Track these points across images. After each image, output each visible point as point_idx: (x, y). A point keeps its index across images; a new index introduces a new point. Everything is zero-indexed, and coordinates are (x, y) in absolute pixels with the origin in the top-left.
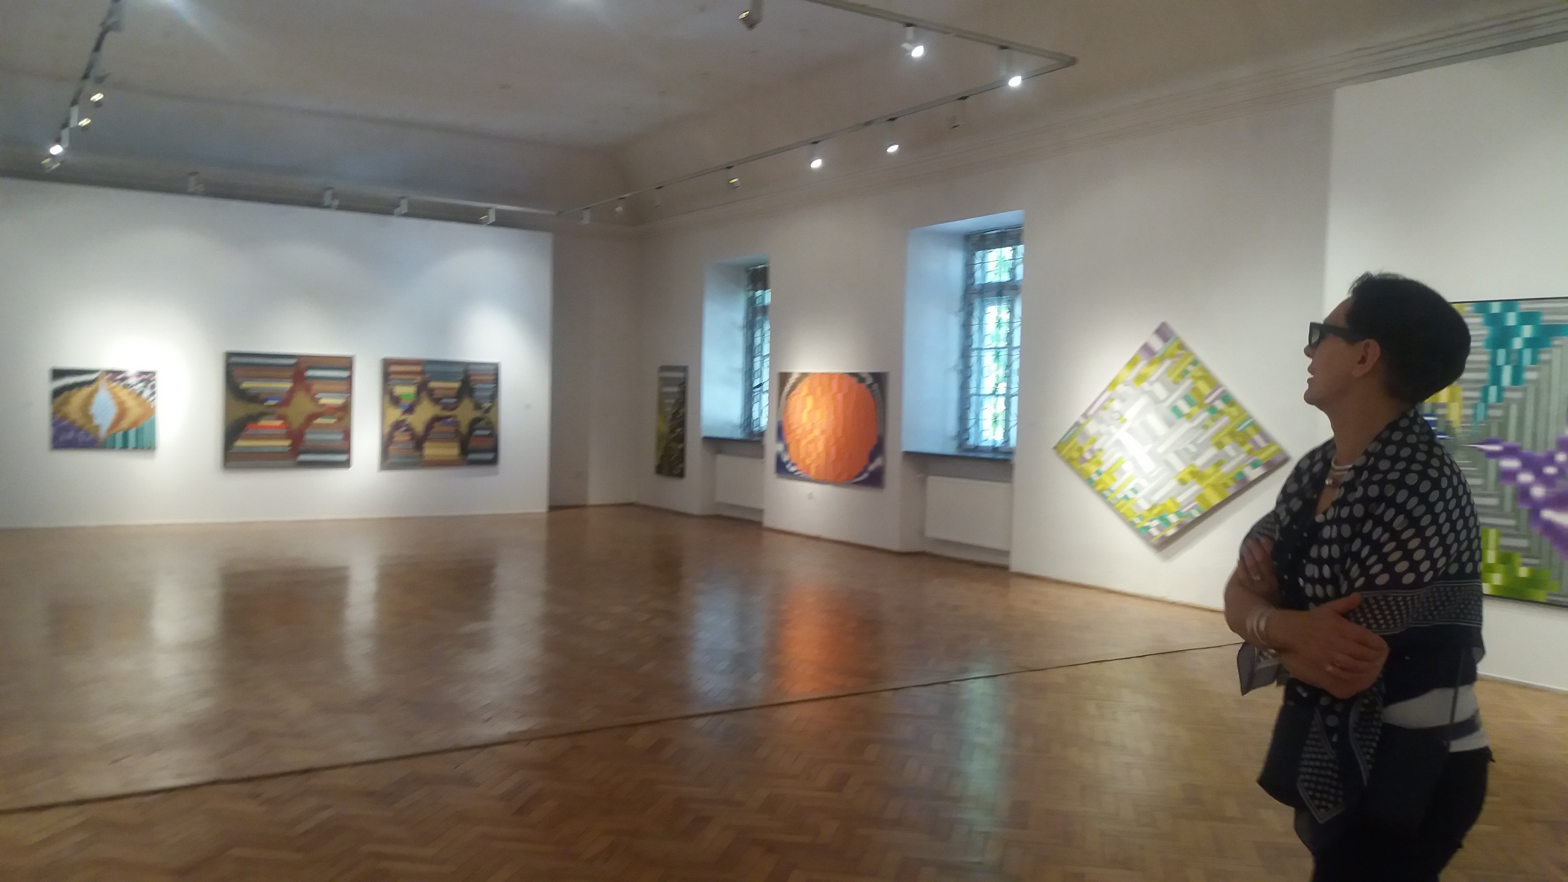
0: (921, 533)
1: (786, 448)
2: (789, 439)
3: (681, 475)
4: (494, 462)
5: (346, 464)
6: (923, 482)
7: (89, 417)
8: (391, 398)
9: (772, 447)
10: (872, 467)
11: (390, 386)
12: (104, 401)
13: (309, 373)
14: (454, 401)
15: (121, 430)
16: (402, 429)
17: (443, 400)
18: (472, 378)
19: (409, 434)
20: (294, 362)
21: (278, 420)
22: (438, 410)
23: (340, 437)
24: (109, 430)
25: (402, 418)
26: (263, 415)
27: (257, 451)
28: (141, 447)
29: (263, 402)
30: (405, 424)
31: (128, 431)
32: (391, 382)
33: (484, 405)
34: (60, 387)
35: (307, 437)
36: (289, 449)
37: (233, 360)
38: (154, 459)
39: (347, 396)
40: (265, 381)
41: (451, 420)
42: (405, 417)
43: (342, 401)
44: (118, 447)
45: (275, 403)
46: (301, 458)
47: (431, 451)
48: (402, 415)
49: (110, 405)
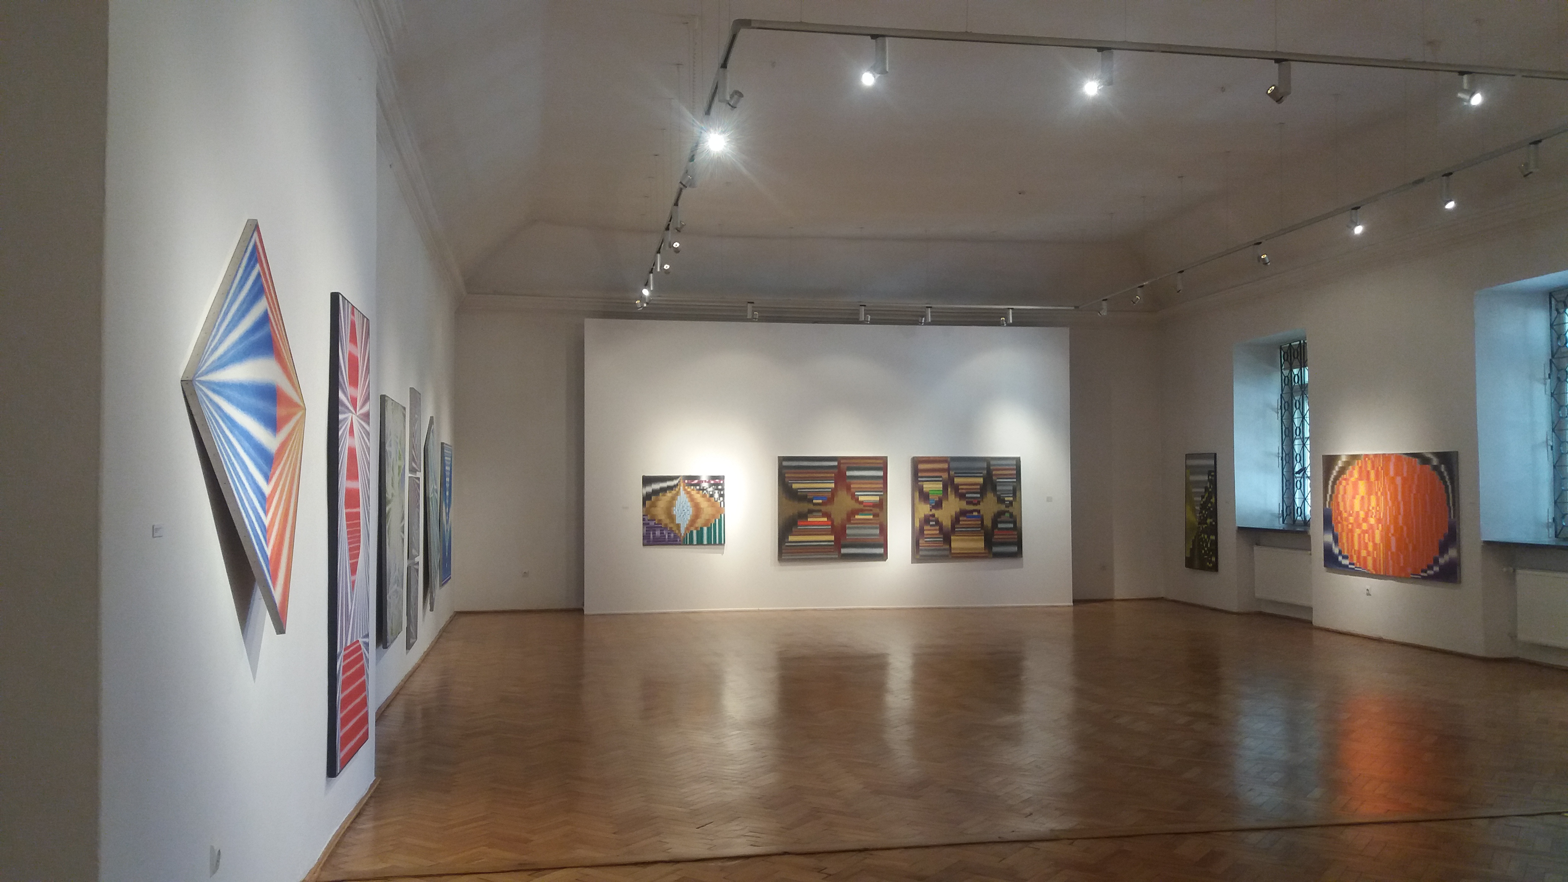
0: (1513, 636)
1: (1336, 539)
2: (1339, 529)
3: (1215, 568)
4: (1018, 554)
5: (883, 557)
6: (1512, 577)
7: (672, 517)
8: (920, 494)
9: (1319, 537)
10: (1442, 561)
11: (919, 483)
12: (683, 503)
13: (849, 473)
14: (979, 495)
15: (696, 528)
16: (931, 523)
17: (967, 495)
18: (994, 472)
19: (938, 528)
20: (836, 463)
21: (823, 516)
22: (963, 505)
23: (878, 531)
24: (687, 529)
25: (931, 513)
26: (811, 512)
27: (806, 545)
28: (713, 543)
29: (810, 501)
30: (934, 519)
31: (702, 529)
32: (920, 479)
33: (1006, 499)
34: (649, 492)
35: (848, 532)
36: (833, 543)
37: (785, 463)
38: (723, 553)
39: (882, 493)
40: (813, 482)
41: (975, 514)
42: (934, 511)
43: (877, 498)
44: (695, 543)
45: (820, 501)
46: (844, 551)
47: (958, 544)
48: (931, 510)
49: (688, 506)
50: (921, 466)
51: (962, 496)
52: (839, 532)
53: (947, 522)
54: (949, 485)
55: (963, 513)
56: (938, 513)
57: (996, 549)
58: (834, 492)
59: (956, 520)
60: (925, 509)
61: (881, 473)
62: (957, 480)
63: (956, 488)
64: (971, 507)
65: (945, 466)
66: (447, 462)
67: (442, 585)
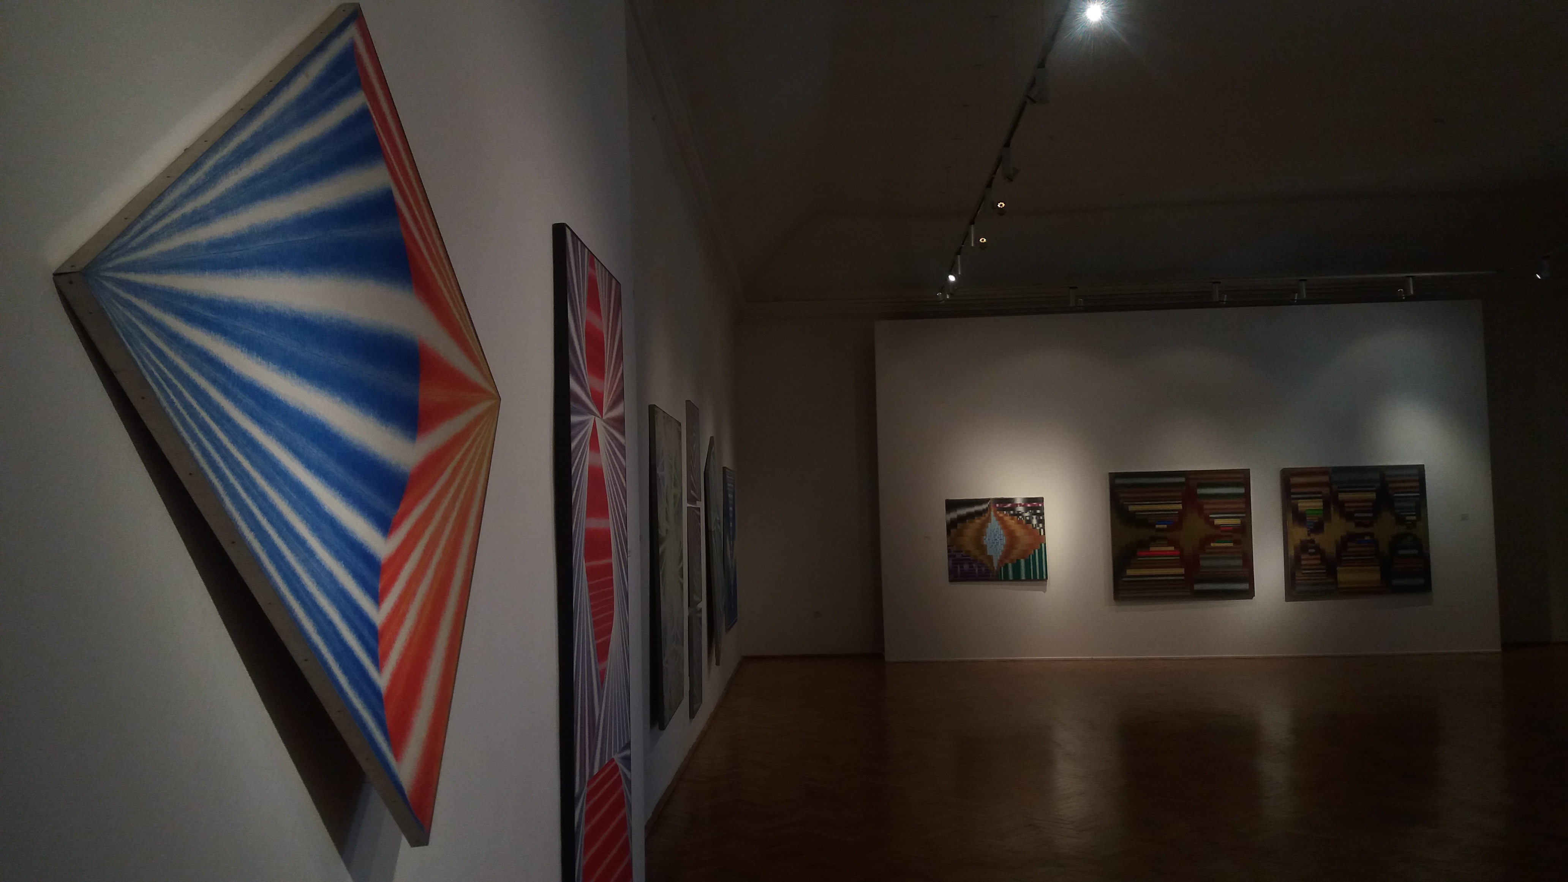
4: (1426, 587)
5: (1249, 594)
7: (982, 548)
8: (1293, 516)
11: (1293, 501)
12: (995, 531)
13: (1200, 491)
14: (1370, 515)
15: (1012, 561)
16: (1310, 551)
17: (1356, 515)
18: (1390, 485)
19: (1319, 556)
20: (1183, 480)
21: (1169, 545)
22: (1351, 527)
23: (1240, 562)
24: (1001, 561)
25: (1309, 538)
26: (1154, 540)
27: (1149, 581)
28: (1032, 578)
29: (1152, 526)
30: (1313, 545)
31: (1018, 561)
32: (1293, 496)
33: (1407, 518)
34: (955, 519)
35: (1202, 563)
36: (1183, 578)
37: (1118, 481)
38: (1045, 591)
39: (1244, 515)
40: (1153, 502)
41: (1367, 538)
42: (1313, 536)
43: (1238, 521)
44: (1011, 578)
45: (1165, 526)
46: (1197, 587)
47: (1345, 576)
48: (1309, 535)
49: (1001, 535)
50: (1294, 480)
51: (1348, 516)
52: (1190, 563)
53: (1330, 549)
54: (1331, 502)
55: (1350, 537)
56: (1318, 538)
57: (1396, 582)
58: (1181, 513)
59: (1342, 545)
60: (1300, 534)
61: (1242, 490)
62: (1342, 496)
63: (1341, 507)
64: (1360, 530)
65: (1325, 479)
66: (729, 489)
67: (728, 630)
